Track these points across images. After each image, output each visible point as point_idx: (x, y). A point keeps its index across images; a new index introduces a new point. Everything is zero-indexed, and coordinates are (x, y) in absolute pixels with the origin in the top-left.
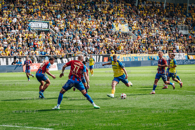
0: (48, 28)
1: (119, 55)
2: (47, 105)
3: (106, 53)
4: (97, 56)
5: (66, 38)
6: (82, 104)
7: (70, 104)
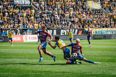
0: (30, 4)
1: (92, 29)
2: (28, 71)
3: (81, 27)
4: (72, 29)
5: (46, 14)
6: (58, 71)
7: (48, 70)
